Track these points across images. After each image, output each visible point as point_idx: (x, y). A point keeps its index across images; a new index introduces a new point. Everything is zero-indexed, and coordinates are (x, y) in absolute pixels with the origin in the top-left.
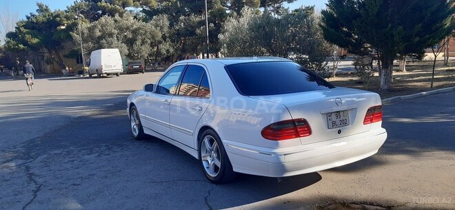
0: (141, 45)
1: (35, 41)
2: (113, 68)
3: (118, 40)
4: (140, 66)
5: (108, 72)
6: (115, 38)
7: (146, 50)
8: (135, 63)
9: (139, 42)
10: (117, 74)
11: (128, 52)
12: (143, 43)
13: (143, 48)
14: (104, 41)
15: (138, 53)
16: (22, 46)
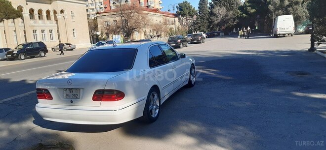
1: (253, 11)
5: (281, 33)
10: (291, 35)
11: (309, 16)
14: (291, 8)
16: (244, 15)
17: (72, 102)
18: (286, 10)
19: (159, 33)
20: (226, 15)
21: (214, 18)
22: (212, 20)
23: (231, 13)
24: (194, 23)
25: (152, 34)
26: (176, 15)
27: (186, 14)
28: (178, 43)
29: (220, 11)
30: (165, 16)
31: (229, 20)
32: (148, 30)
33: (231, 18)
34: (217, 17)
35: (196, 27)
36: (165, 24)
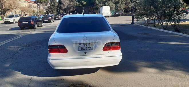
0: (121, 4)
1: (85, 3)
2: (107, 14)
3: (112, 2)
4: (119, 13)
5: (105, 16)
6: (111, 2)
7: (123, 6)
8: (117, 12)
9: (120, 3)
10: (109, 17)
11: (115, 7)
12: (122, 3)
13: (121, 5)
14: (106, 3)
15: (119, 8)
16: (81, 5)
17: (86, 53)
18: (104, 3)
19: (26, 13)
20: (69, 5)
21: (62, 6)
22: (61, 7)
23: (72, 3)
24: (49, 8)
25: (20, 13)
26: (35, 2)
27: (42, 2)
28: (49, 19)
29: (66, 2)
30: (28, 2)
31: (71, 7)
32: (17, 11)
33: (72, 6)
34: (64, 5)
35: (50, 11)
36: (29, 7)
